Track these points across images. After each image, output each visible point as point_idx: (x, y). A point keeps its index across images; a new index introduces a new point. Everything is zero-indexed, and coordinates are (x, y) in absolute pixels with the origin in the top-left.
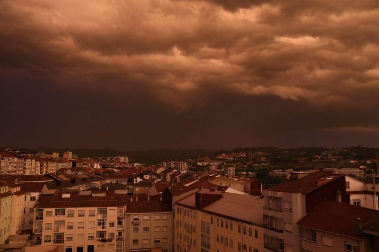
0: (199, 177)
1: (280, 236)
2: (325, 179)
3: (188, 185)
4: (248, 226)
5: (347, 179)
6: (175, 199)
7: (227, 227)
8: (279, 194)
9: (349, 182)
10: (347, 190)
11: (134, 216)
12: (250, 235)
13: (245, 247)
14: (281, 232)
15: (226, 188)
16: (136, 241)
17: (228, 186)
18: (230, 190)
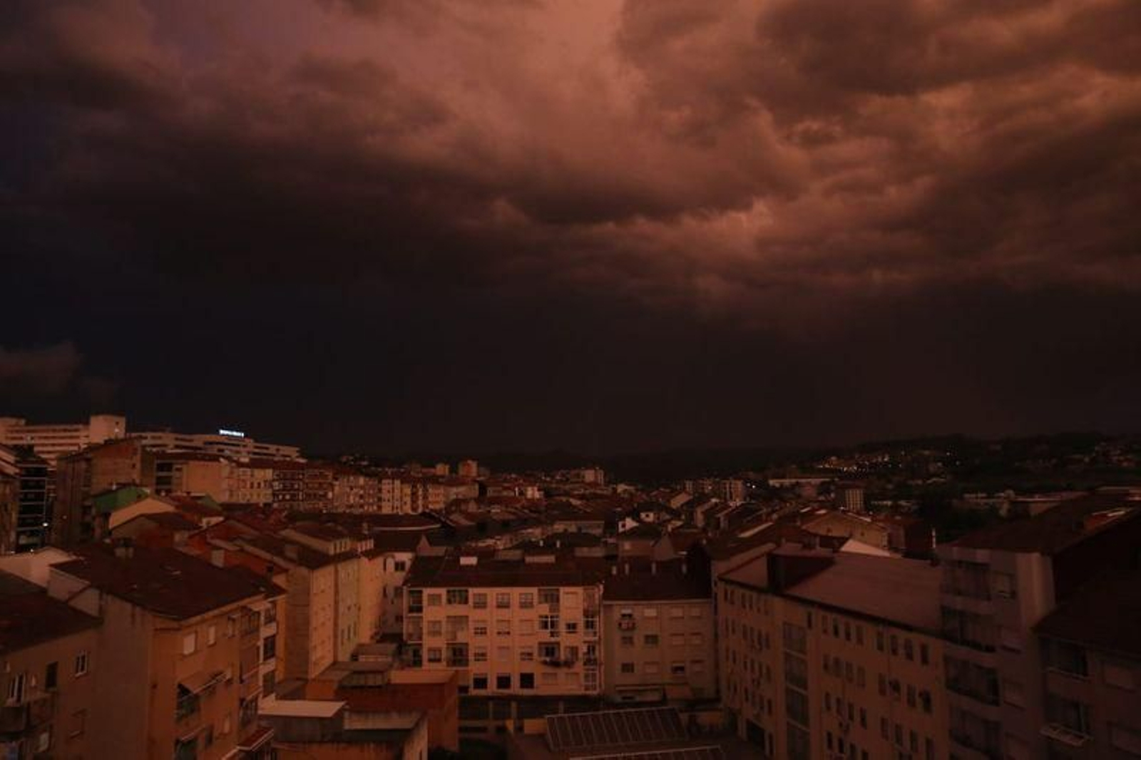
0: (775, 516)
1: (988, 660)
2: (1105, 516)
3: (747, 534)
4: (902, 636)
6: (718, 568)
7: (848, 636)
8: (982, 555)
11: (622, 608)
12: (910, 656)
13: (896, 687)
14: (990, 649)
15: (843, 541)
16: (627, 668)
17: (846, 535)
18: (851, 546)
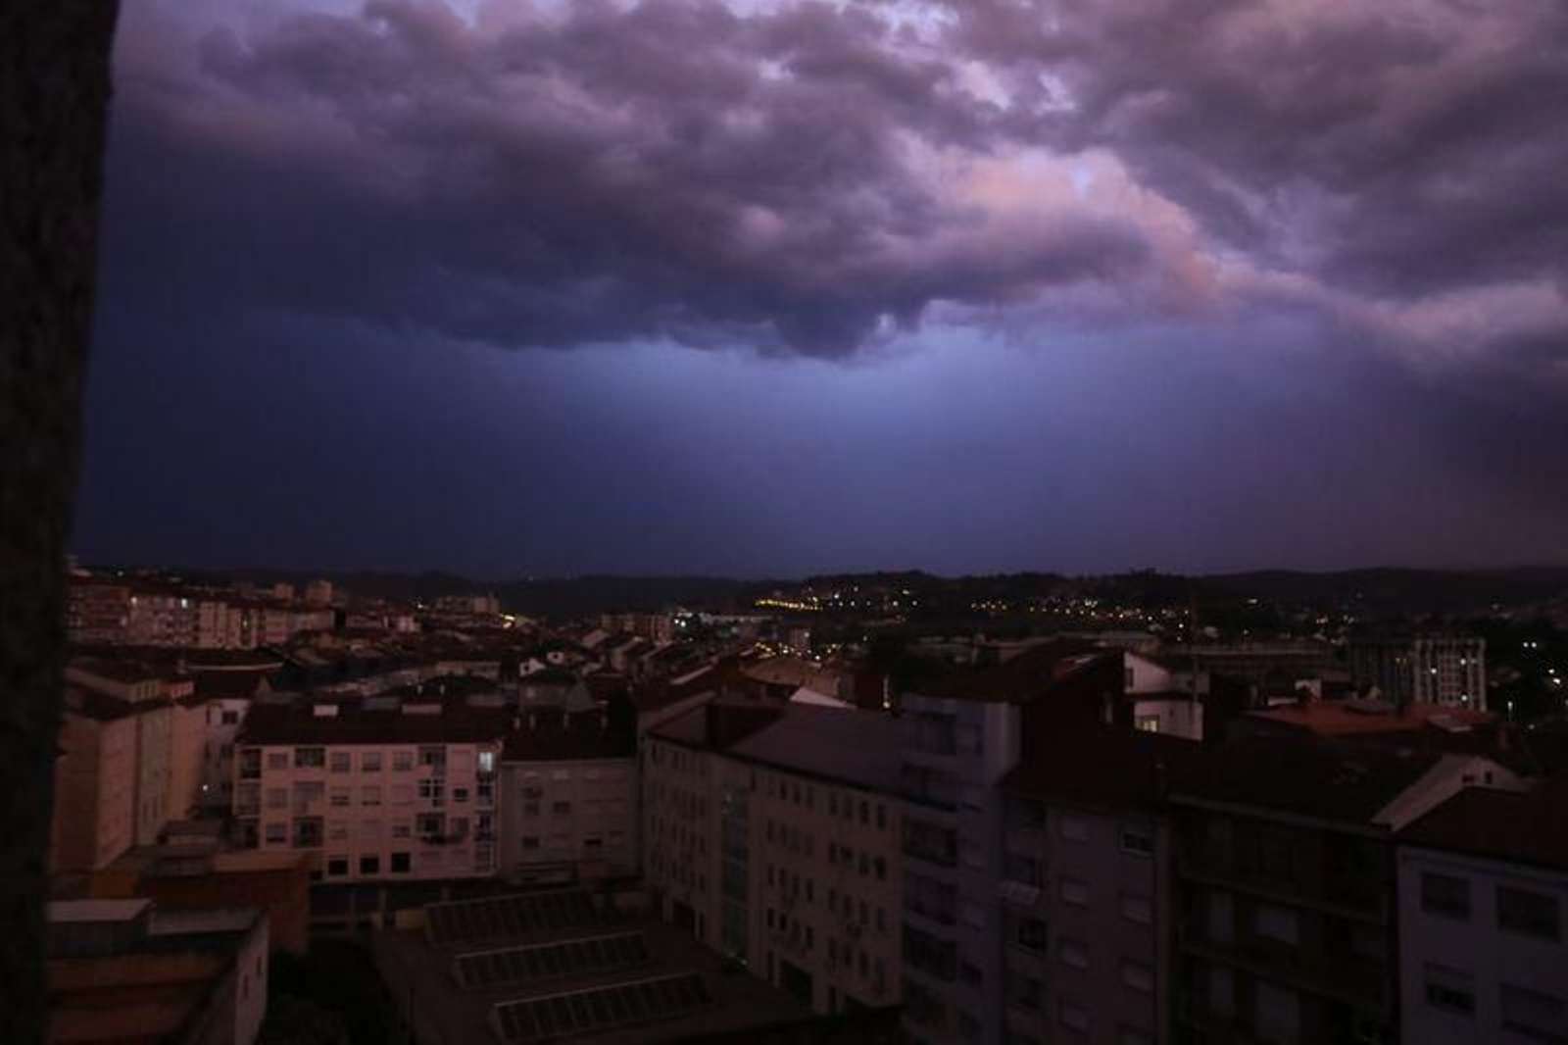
0: (715, 659)
1: (948, 820)
2: (1072, 663)
3: (681, 681)
4: (857, 796)
5: (1130, 661)
6: (646, 720)
7: (797, 798)
8: (949, 706)
9: (1131, 671)
10: (1128, 690)
11: (528, 773)
12: (865, 819)
13: (848, 854)
14: (952, 808)
15: (793, 689)
16: (531, 843)
17: (797, 683)
18: (803, 696)
